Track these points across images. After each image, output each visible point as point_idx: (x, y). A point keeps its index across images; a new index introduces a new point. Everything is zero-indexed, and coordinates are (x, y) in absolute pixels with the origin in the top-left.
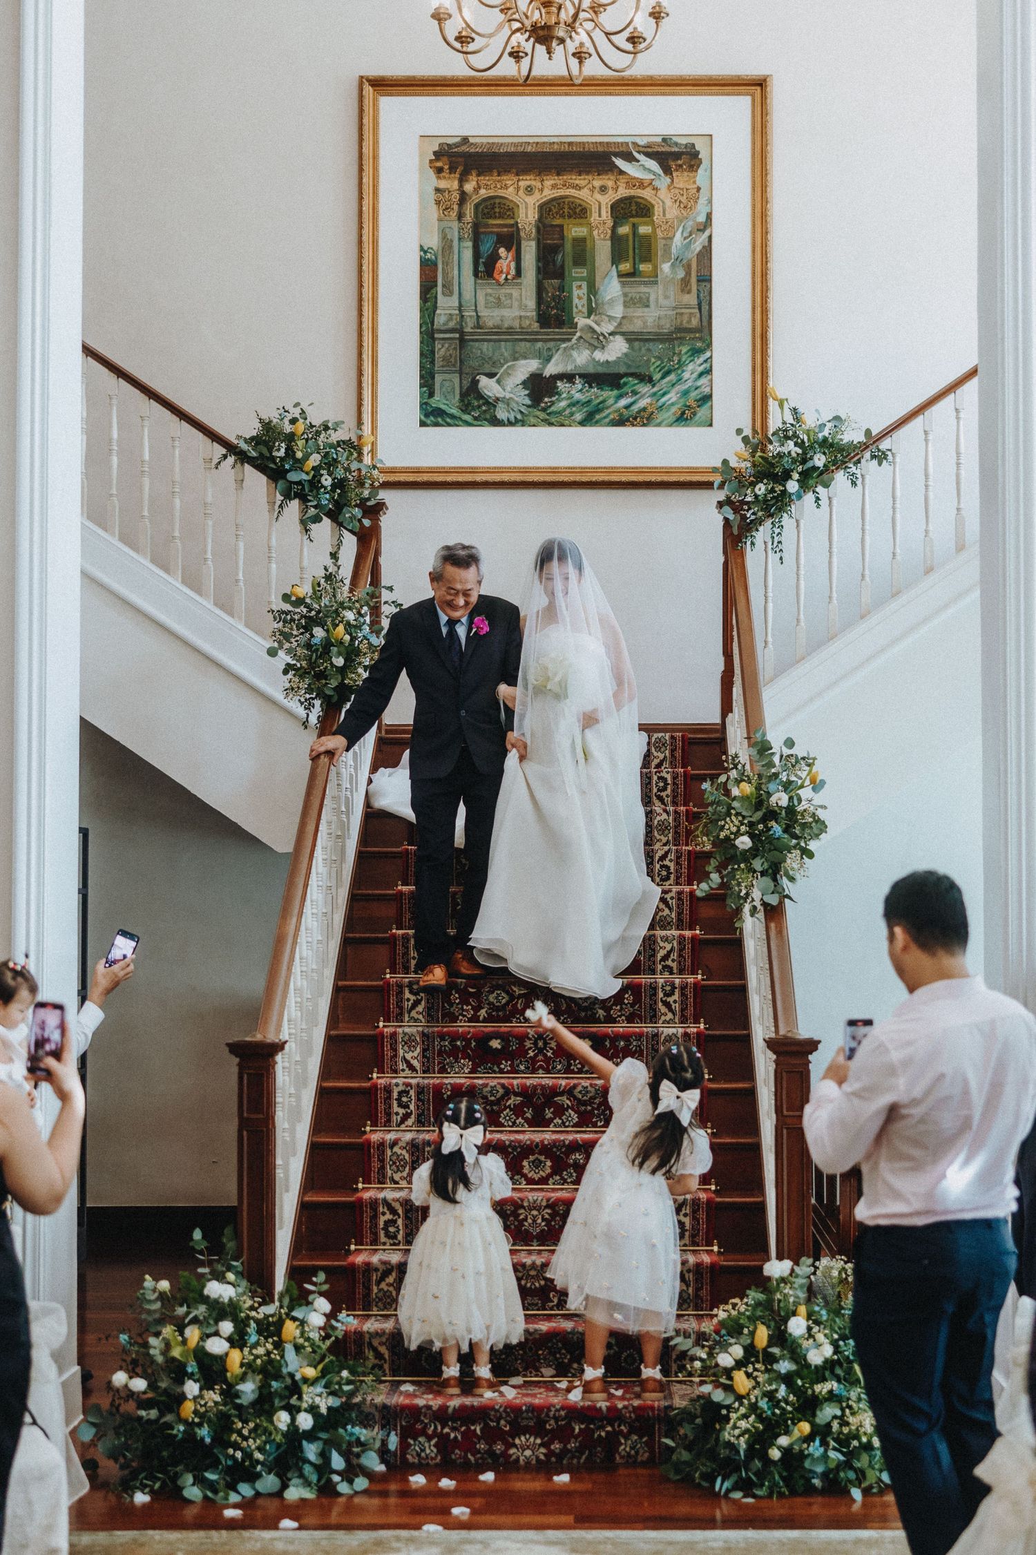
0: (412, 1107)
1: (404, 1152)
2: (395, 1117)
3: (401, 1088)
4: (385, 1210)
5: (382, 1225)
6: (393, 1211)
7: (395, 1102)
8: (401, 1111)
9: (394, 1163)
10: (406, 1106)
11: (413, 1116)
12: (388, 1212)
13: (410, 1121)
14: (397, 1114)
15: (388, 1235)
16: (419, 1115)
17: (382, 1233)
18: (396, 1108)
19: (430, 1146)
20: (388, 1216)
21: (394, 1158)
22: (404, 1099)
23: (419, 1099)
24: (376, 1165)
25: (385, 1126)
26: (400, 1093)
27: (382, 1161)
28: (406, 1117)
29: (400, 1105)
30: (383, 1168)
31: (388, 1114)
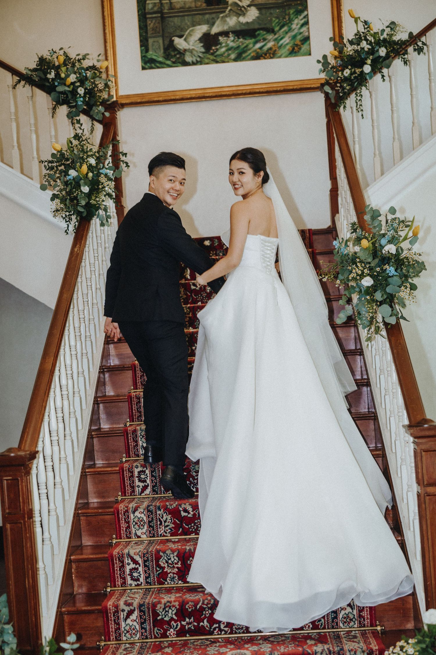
0: (148, 481)
1: (143, 515)
2: (137, 489)
3: (140, 469)
4: (130, 561)
5: (128, 572)
6: (135, 562)
7: (137, 479)
8: (141, 484)
9: (136, 523)
10: (145, 481)
11: (149, 487)
12: (132, 563)
13: (148, 491)
14: (138, 486)
15: (133, 579)
16: (153, 487)
17: (129, 578)
18: (137, 483)
19: (160, 510)
20: (132, 566)
21: (136, 520)
22: (142, 476)
23: (152, 476)
24: (124, 525)
25: (131, 495)
26: (139, 472)
27: (128, 523)
28: (145, 488)
29: (140, 481)
30: (129, 527)
31: (133, 487)
